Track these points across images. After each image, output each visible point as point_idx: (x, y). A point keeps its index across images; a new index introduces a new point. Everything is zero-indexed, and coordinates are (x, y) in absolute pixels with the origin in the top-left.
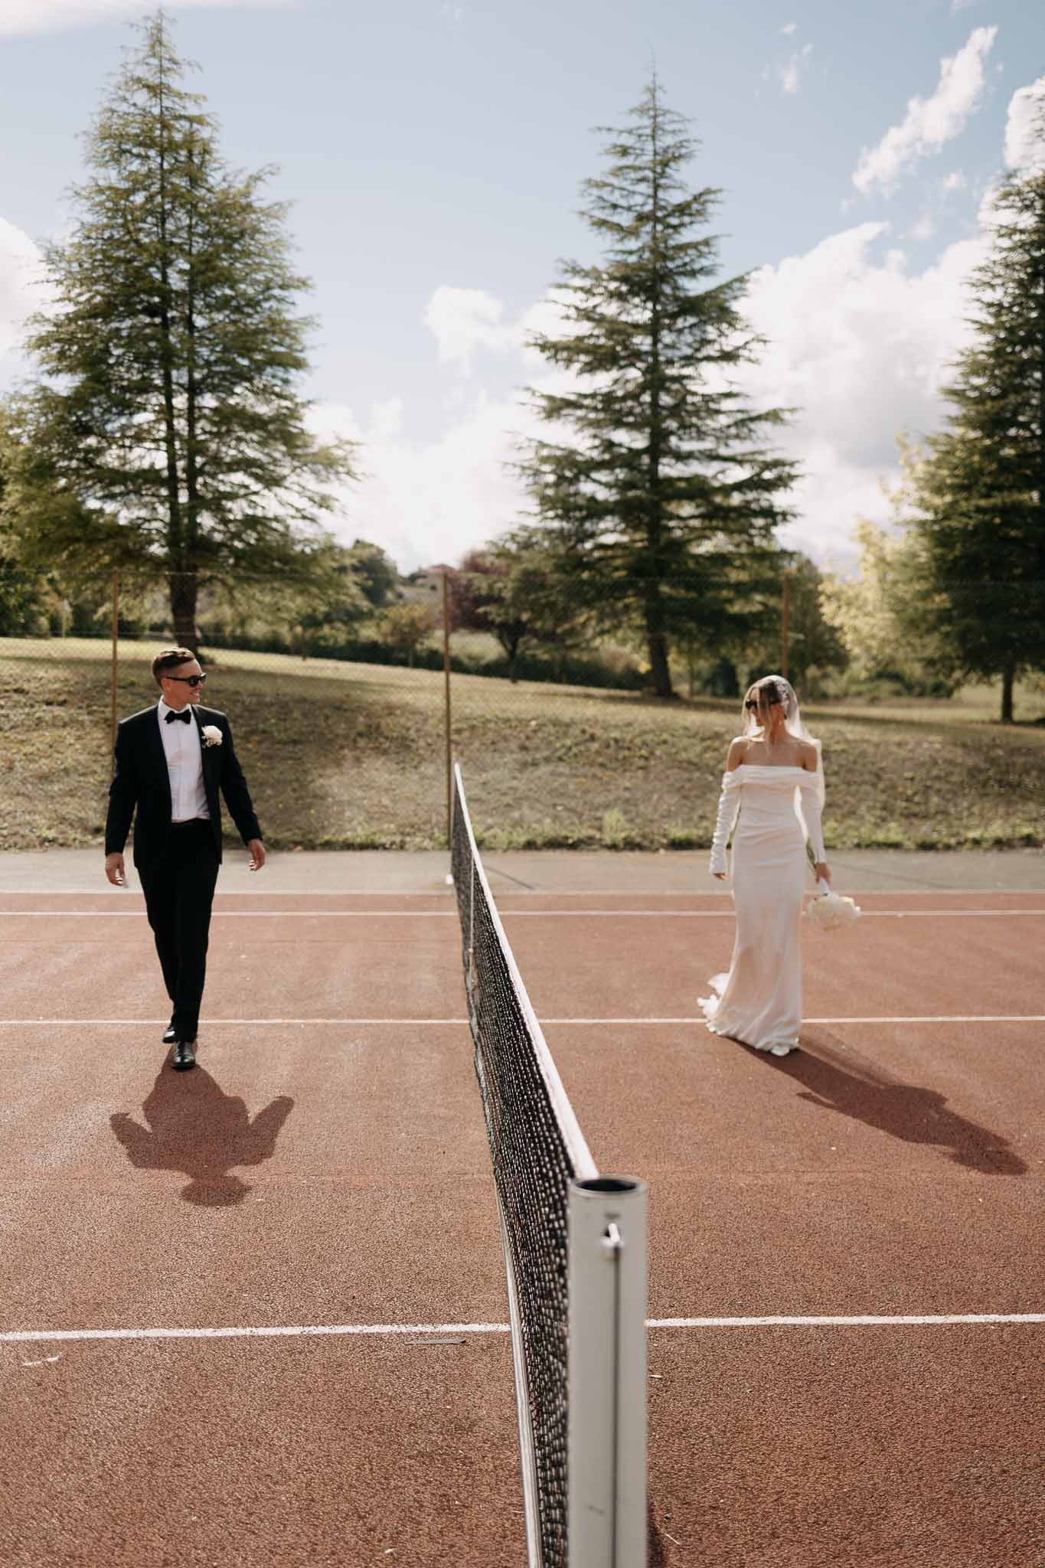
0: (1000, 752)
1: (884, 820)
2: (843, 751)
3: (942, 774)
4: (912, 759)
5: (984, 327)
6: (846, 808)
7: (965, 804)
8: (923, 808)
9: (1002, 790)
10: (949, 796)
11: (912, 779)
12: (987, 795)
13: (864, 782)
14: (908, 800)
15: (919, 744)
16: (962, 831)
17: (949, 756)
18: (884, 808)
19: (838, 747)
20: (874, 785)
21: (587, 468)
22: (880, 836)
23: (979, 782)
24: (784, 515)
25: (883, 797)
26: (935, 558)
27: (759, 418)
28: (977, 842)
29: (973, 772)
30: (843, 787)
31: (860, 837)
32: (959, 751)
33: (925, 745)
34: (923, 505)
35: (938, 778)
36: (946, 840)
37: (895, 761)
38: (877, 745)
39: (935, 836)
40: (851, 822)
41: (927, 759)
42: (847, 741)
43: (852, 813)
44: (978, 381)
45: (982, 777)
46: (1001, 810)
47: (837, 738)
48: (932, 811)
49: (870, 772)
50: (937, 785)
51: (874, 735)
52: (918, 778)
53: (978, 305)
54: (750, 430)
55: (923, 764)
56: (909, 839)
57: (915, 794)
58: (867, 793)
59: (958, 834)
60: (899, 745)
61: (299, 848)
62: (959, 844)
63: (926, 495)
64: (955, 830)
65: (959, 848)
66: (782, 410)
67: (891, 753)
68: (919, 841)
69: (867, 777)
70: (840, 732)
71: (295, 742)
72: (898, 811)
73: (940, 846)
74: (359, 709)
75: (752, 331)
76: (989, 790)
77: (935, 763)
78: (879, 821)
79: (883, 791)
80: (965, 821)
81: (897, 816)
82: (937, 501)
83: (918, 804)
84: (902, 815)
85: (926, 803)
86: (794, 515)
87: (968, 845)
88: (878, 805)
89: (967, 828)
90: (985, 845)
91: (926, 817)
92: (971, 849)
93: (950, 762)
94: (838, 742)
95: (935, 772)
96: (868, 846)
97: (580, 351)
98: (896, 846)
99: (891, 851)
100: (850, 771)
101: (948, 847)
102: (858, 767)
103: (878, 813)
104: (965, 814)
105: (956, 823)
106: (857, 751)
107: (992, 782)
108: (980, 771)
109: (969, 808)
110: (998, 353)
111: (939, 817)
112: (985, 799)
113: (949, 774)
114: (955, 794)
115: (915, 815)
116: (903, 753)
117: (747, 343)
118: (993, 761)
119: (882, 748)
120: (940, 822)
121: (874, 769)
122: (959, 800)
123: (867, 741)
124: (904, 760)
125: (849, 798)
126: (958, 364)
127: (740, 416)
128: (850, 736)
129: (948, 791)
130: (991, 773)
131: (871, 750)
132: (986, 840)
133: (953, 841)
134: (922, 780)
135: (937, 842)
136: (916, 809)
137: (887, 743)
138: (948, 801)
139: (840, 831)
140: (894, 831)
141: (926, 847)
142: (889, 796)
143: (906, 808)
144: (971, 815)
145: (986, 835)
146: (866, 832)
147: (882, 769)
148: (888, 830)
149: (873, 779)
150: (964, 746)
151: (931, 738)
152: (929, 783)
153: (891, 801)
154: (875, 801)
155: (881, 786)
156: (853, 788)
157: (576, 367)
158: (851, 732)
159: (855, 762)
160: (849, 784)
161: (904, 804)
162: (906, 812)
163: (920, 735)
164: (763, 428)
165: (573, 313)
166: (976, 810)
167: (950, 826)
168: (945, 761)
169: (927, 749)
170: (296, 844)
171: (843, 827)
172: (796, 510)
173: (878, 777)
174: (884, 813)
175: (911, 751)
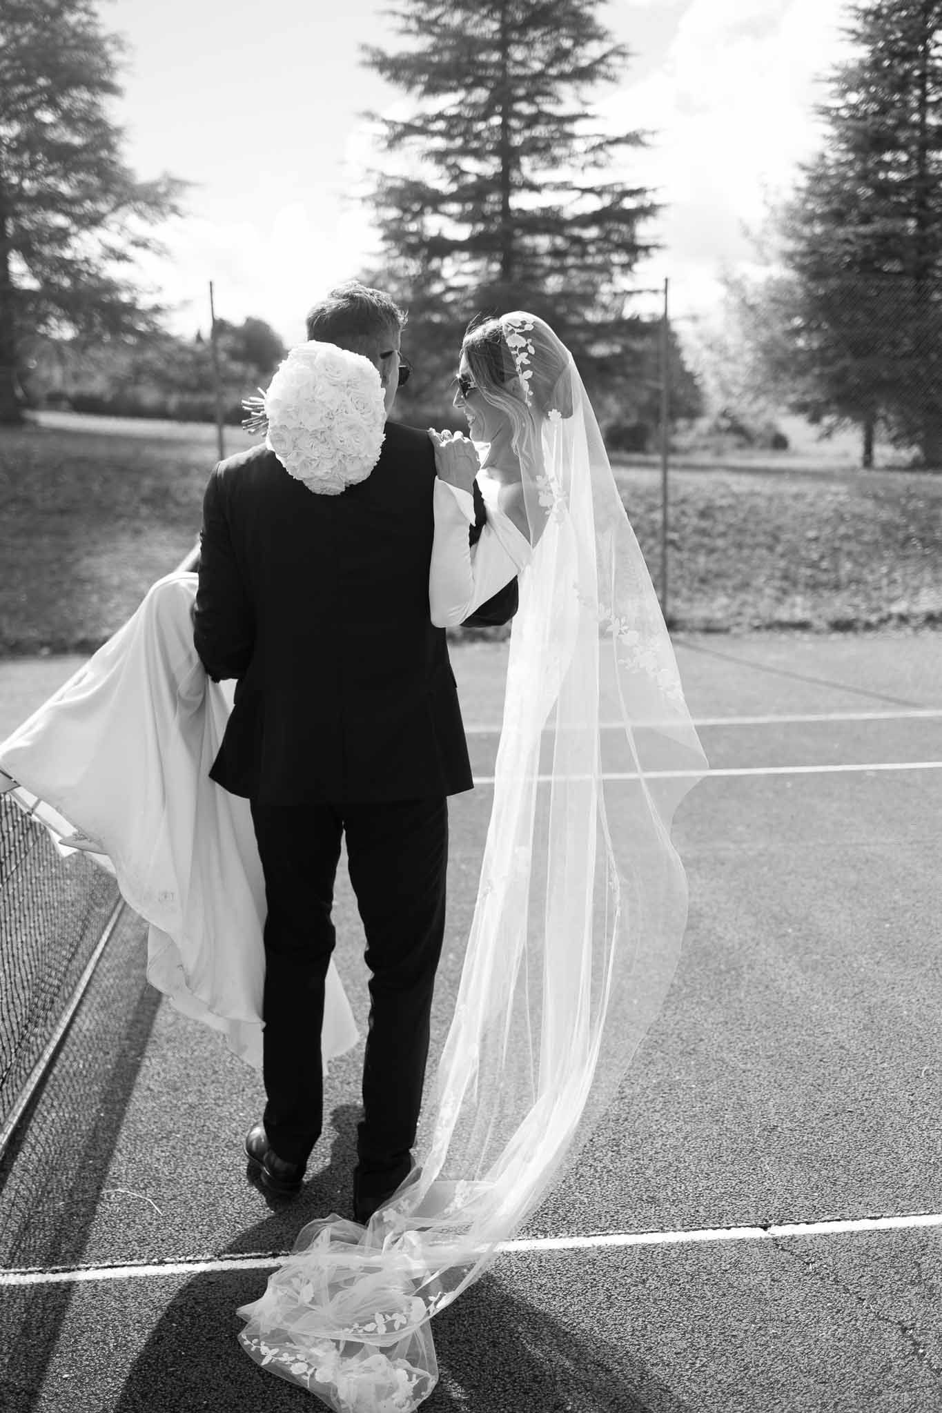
0: (921, 504)
1: (785, 592)
2: (730, 507)
3: (851, 532)
4: (812, 515)
5: (859, 38)
6: (737, 579)
7: (884, 570)
8: (832, 576)
9: (927, 551)
10: (862, 560)
11: (816, 539)
12: (907, 557)
13: (758, 545)
14: (814, 565)
15: (820, 495)
16: (883, 605)
17: (858, 510)
18: (785, 577)
19: (724, 502)
20: (771, 549)
21: (434, 200)
22: (783, 614)
23: (896, 541)
24: (646, 248)
25: (782, 564)
26: (809, 293)
27: (617, 141)
28: (903, 619)
29: (888, 529)
30: (732, 552)
31: (757, 617)
32: (869, 505)
33: (829, 498)
34: (795, 235)
35: (846, 537)
36: (865, 617)
37: (794, 517)
38: (770, 499)
39: (850, 613)
40: (742, 596)
41: (832, 514)
42: (735, 495)
43: (745, 586)
44: (854, 98)
45: (901, 535)
46: (928, 576)
47: (722, 490)
48: (844, 579)
49: (765, 533)
50: (847, 546)
51: (764, 486)
52: (822, 539)
53: (854, 13)
54: (609, 156)
55: (827, 521)
56: (820, 617)
57: (822, 558)
58: (762, 559)
59: (879, 609)
60: (797, 497)
61: (45, 651)
62: (883, 621)
63: (798, 226)
64: (874, 604)
65: (883, 626)
66: (644, 132)
67: (786, 508)
68: (831, 618)
69: (761, 539)
70: (724, 484)
71: (62, 512)
72: (803, 580)
73: (860, 625)
74: (145, 471)
75: (611, 41)
76: (910, 552)
77: (842, 519)
78: (779, 594)
79: (782, 556)
80: (885, 592)
81: (801, 588)
82: (806, 231)
83: (826, 570)
84: (807, 585)
85: (836, 569)
86: (657, 247)
87: (893, 622)
88: (778, 574)
89: (891, 601)
90: (914, 623)
91: (837, 587)
92: (897, 628)
93: (860, 517)
94: (723, 496)
95: (842, 530)
96: (769, 627)
97: (422, 71)
98: (803, 626)
99: (798, 634)
100: (741, 531)
101: (868, 626)
102: (751, 526)
103: (777, 583)
104: (885, 582)
105: (875, 594)
106: (747, 506)
107: (914, 541)
108: (897, 527)
109: (888, 574)
110: (875, 65)
111: (853, 587)
112: (908, 562)
113: (860, 533)
114: (870, 557)
115: (824, 585)
116: (801, 507)
117: (605, 56)
118: (913, 516)
119: (776, 502)
120: (855, 594)
121: (769, 527)
122: (875, 565)
123: (758, 494)
124: (804, 517)
125: (740, 566)
126: (831, 80)
127: (596, 141)
128: (736, 488)
129: (860, 553)
130: (912, 529)
131: (762, 503)
132: (916, 617)
133: (874, 618)
134: (828, 540)
135: (856, 620)
136: (824, 577)
137: (781, 496)
138: (863, 566)
139: (734, 608)
140: (798, 607)
141: (842, 626)
142: (790, 562)
143: (811, 576)
144: (893, 582)
145: (916, 609)
146: (765, 607)
147: (779, 528)
148: (793, 606)
149: (769, 540)
150: (876, 497)
151: (834, 488)
152: (837, 544)
153: (793, 568)
154: (774, 568)
155: (779, 549)
156: (746, 552)
157: (419, 88)
158: (738, 484)
159: (745, 520)
160: (740, 546)
161: (809, 572)
162: (811, 582)
163: (822, 485)
164: (621, 152)
165: (413, 25)
166: (897, 575)
167: (868, 598)
168: (854, 516)
169: (831, 502)
170: (43, 644)
171: (738, 602)
172: (660, 242)
173: (776, 539)
174: (785, 584)
175: (812, 505)
